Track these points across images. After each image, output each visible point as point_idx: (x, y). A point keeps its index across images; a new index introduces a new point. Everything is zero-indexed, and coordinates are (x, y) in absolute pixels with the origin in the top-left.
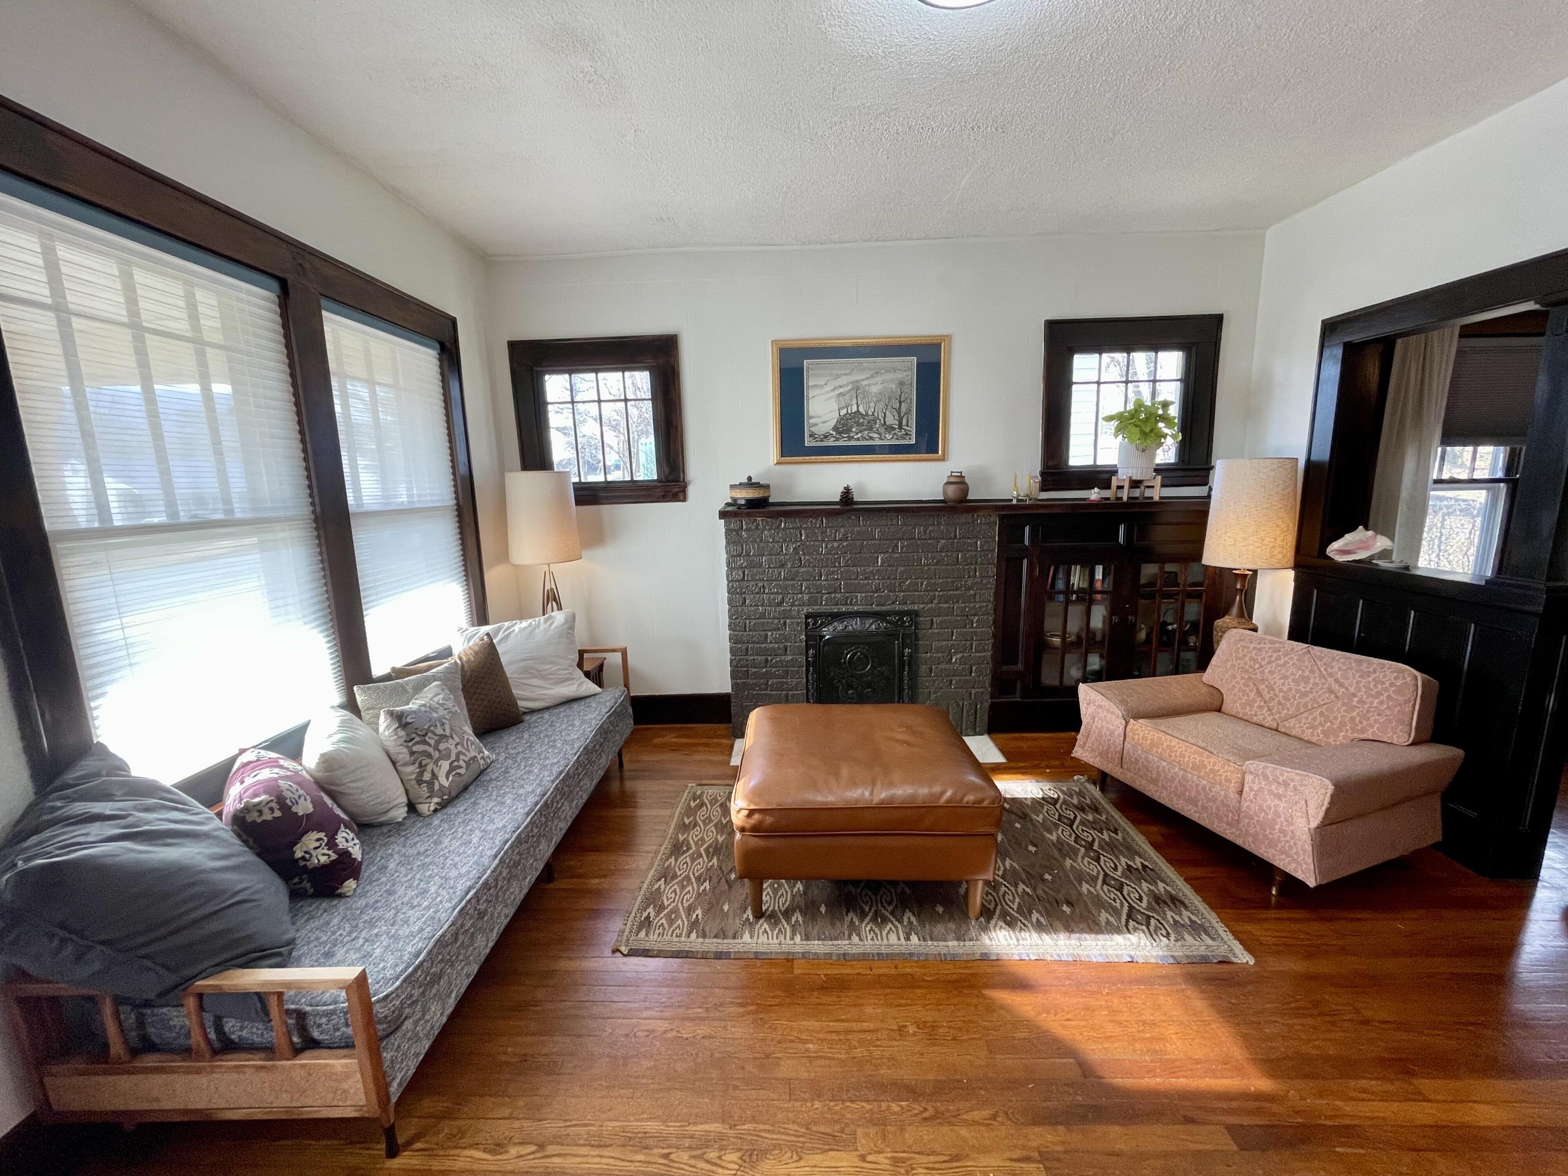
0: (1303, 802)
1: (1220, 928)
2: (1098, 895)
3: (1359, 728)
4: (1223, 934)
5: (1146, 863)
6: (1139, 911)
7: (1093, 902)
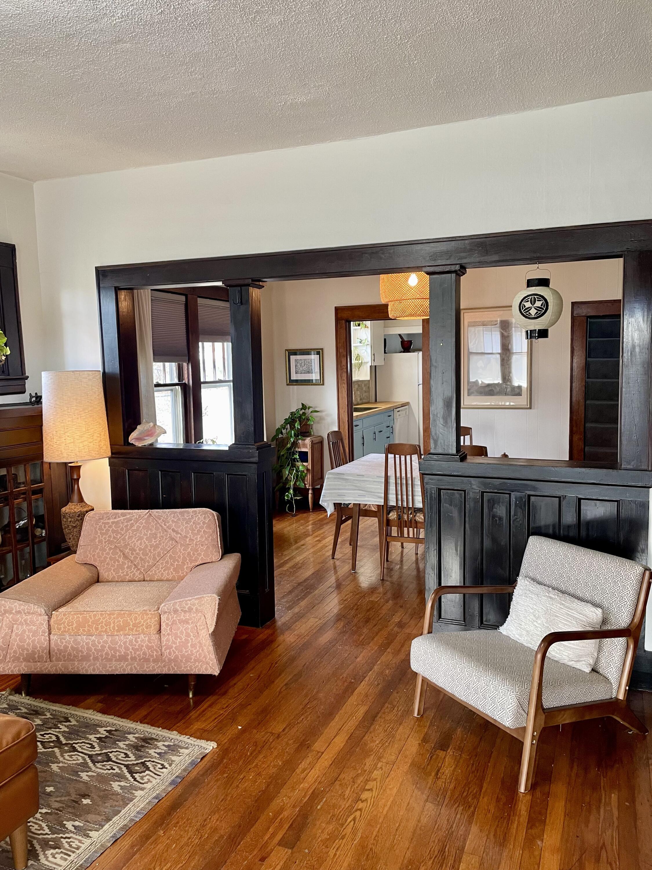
0: (203, 617)
1: (185, 739)
2: (99, 775)
3: (193, 559)
4: (189, 741)
5: (108, 729)
6: (133, 764)
7: (100, 782)
